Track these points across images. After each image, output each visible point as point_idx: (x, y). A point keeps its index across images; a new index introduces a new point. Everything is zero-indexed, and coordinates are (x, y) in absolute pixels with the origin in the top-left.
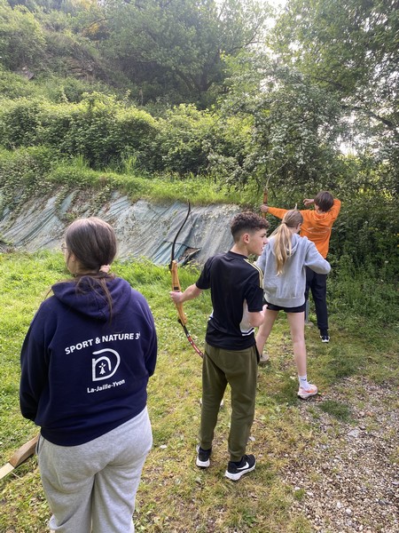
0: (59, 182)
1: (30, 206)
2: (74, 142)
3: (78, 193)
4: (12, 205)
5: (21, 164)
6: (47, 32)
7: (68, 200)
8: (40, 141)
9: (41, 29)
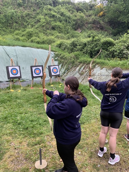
1: (72, 70)
3: (85, 66)
4: (68, 69)
5: (71, 57)
6: (87, 17)
7: (82, 68)
8: (78, 50)
9: (85, 17)
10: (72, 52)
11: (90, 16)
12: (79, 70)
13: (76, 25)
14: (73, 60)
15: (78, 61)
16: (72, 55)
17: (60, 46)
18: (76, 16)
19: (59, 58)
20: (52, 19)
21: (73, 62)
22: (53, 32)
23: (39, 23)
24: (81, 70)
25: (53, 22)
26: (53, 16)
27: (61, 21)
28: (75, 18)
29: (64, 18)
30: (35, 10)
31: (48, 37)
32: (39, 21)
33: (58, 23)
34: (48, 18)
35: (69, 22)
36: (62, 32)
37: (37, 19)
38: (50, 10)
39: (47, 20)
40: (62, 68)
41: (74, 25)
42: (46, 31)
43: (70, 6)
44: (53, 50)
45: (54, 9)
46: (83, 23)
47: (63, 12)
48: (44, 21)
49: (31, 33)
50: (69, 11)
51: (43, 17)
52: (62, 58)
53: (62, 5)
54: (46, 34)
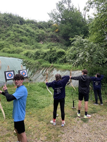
1: (37, 72)
2: (47, 58)
3: (47, 69)
4: (34, 72)
5: (36, 63)
6: (46, 33)
7: (45, 71)
8: (41, 58)
9: (45, 33)
10: (36, 59)
11: (49, 32)
12: (42, 72)
13: (39, 38)
14: (37, 65)
15: (42, 66)
16: (37, 61)
17: (27, 54)
18: (38, 32)
19: (27, 64)
20: (20, 34)
21: (38, 67)
22: (21, 44)
24: (44, 72)
25: (20, 36)
26: (21, 32)
27: (27, 36)
28: (38, 33)
29: (29, 33)
30: (6, 27)
31: (17, 48)
32: (9, 36)
33: (24, 37)
34: (16, 33)
35: (33, 36)
36: (28, 44)
37: (7, 33)
38: (18, 27)
39: (16, 35)
40: (30, 71)
41: (37, 38)
42: (15, 43)
43: (33, 24)
44: (22, 58)
45: (21, 26)
46: (44, 37)
47: (28, 29)
48: (13, 35)
49: (3, 44)
50: (33, 28)
51: (12, 32)
52: (29, 64)
53: (27, 23)
54: (16, 45)
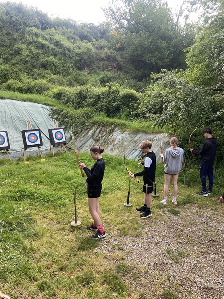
0: (94, 123)
1: (82, 134)
2: (102, 105)
3: (101, 128)
4: (75, 133)
5: (80, 116)
6: (96, 50)
7: (97, 131)
8: (88, 105)
9: (94, 50)
10: (79, 107)
11: (101, 48)
12: (93, 134)
13: (81, 62)
15: (91, 121)
16: (80, 111)
17: (58, 96)
18: (80, 48)
19: (60, 115)
20: (40, 51)
22: (44, 72)
23: (18, 56)
25: (43, 56)
26: (43, 46)
27: (55, 55)
28: (79, 51)
29: (61, 50)
30: (10, 34)
31: (37, 81)
32: (19, 54)
34: (33, 48)
35: (69, 57)
36: (59, 73)
37: (14, 48)
38: (37, 35)
39: (33, 52)
41: (77, 62)
42: (32, 70)
43: (69, 30)
44: (49, 103)
45: (43, 33)
46: (92, 59)
47: (58, 39)
48: (27, 53)
49: (5, 72)
50: (68, 38)
51: (24, 46)
52: (64, 116)
53: (56, 27)
54: (33, 75)
